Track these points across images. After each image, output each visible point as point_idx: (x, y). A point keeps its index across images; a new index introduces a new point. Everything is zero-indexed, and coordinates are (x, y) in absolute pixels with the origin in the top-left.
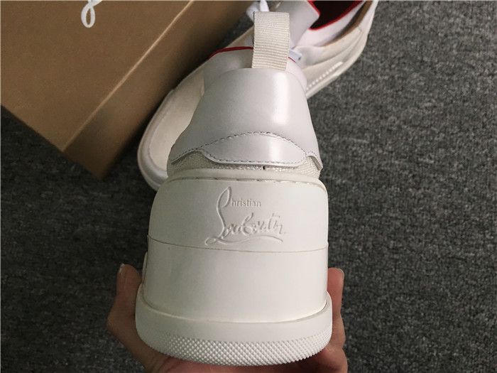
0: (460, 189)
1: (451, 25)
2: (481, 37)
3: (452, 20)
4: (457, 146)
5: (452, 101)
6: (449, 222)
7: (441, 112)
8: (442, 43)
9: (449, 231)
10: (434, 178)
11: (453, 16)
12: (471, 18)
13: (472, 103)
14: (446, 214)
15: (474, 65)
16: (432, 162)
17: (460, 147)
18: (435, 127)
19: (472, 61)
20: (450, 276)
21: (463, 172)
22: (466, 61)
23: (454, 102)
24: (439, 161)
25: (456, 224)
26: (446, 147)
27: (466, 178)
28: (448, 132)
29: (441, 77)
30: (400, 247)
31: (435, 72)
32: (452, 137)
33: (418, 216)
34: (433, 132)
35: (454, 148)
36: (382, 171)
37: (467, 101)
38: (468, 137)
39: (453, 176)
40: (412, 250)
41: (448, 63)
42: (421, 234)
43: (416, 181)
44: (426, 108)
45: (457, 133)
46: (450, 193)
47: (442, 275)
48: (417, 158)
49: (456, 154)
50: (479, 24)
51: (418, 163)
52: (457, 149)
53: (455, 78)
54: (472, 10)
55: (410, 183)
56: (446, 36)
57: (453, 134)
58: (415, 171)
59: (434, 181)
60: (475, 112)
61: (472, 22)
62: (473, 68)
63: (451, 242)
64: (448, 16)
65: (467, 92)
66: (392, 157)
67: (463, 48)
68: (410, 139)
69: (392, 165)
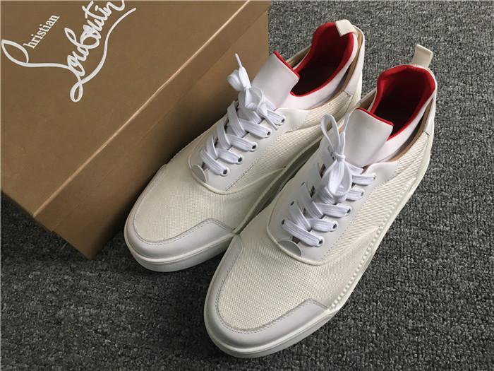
0: (484, 257)
1: (450, 94)
2: (485, 102)
3: (450, 89)
4: (474, 211)
5: (462, 165)
6: (477, 297)
7: (451, 177)
8: (443, 110)
9: (478, 307)
10: (452, 246)
11: (452, 85)
12: (472, 85)
13: (485, 166)
14: (472, 287)
15: (481, 128)
16: (448, 229)
17: (477, 212)
18: (445, 192)
19: (478, 125)
20: (487, 363)
21: (485, 238)
22: (472, 125)
23: (464, 166)
24: (455, 228)
25: (485, 298)
26: (461, 213)
27: (490, 245)
28: (462, 197)
29: (446, 142)
30: (421, 328)
31: (439, 138)
32: (467, 201)
33: (438, 289)
34: (445, 198)
35: (471, 213)
36: (391, 240)
37: (479, 164)
38: (485, 201)
39: (474, 244)
40: (435, 331)
41: (452, 128)
42: (444, 312)
43: (432, 251)
44: (434, 173)
45: (472, 198)
46: (474, 263)
47: (476, 361)
48: (430, 225)
49: (474, 220)
50: (480, 90)
51: (431, 231)
52: (475, 214)
53: (461, 142)
54: (472, 78)
55: (424, 253)
56: (446, 103)
57: (467, 198)
58: (429, 239)
59: (453, 249)
60: (489, 175)
61: (473, 88)
62: (481, 131)
63: (482, 320)
64: (446, 85)
65: (477, 155)
66: (400, 225)
67: (467, 113)
68: (420, 206)
69: (401, 233)
